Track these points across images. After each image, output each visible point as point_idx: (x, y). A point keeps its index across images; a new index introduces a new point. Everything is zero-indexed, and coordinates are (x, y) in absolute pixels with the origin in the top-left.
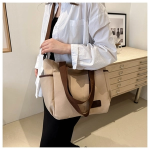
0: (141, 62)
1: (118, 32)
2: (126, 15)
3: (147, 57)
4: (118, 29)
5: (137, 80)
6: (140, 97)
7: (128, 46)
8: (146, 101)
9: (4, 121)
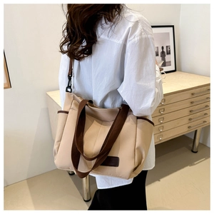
0: (193, 94)
1: (163, 52)
2: (173, 26)
3: (209, 85)
4: (163, 48)
5: (190, 119)
6: (199, 143)
7: (180, 70)
8: (209, 149)
9: (5, 181)
